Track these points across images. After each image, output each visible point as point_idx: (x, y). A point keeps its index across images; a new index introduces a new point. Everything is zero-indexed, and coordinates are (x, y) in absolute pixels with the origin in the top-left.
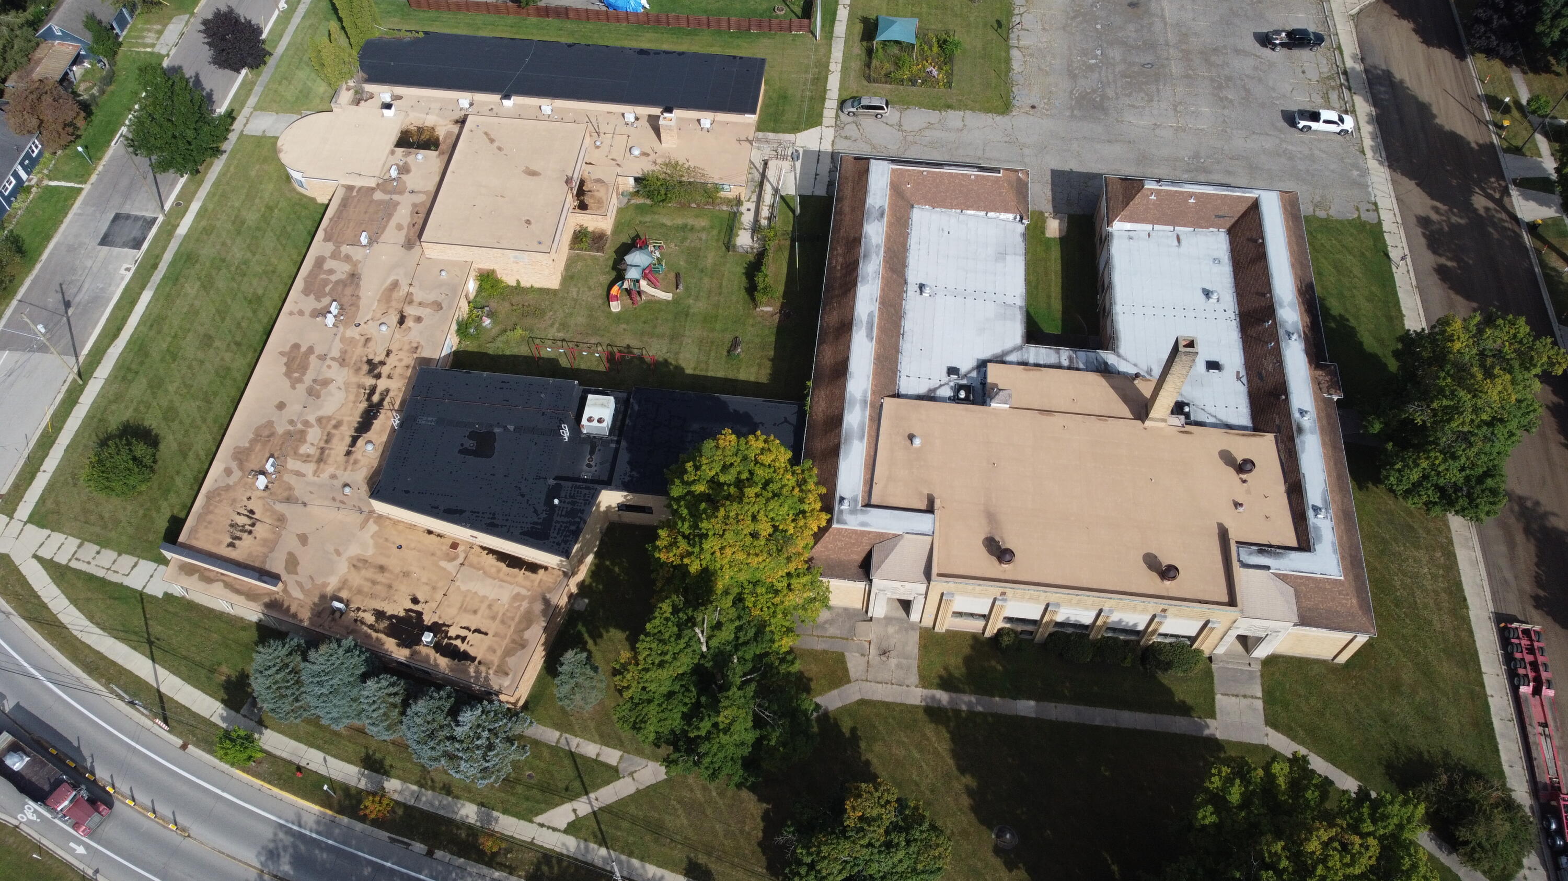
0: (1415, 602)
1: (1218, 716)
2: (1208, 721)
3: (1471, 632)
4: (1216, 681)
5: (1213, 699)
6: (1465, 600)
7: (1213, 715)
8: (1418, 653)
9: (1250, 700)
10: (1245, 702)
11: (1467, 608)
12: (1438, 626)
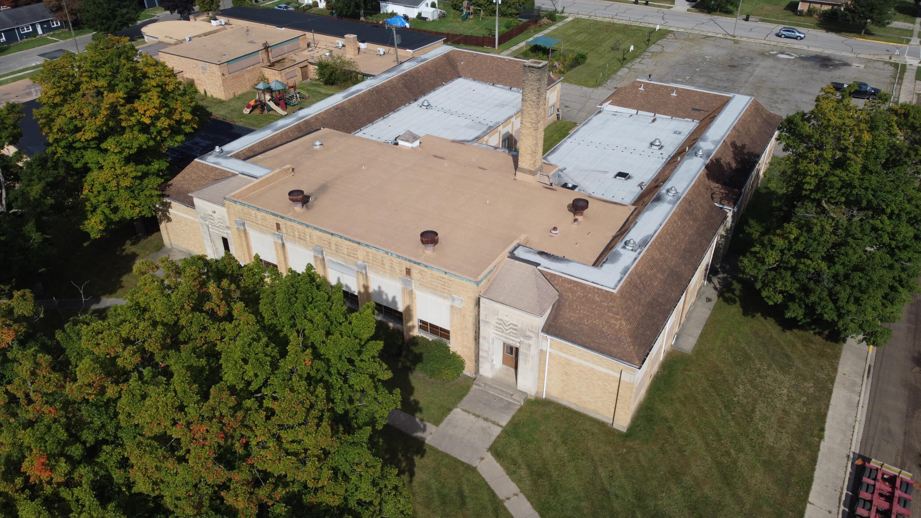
0: (753, 411)
1: (443, 425)
2: (428, 425)
3: (814, 460)
4: (465, 398)
5: (450, 410)
6: (823, 430)
7: (437, 423)
8: (728, 453)
9: (490, 424)
10: (481, 423)
11: (821, 437)
12: (770, 439)
